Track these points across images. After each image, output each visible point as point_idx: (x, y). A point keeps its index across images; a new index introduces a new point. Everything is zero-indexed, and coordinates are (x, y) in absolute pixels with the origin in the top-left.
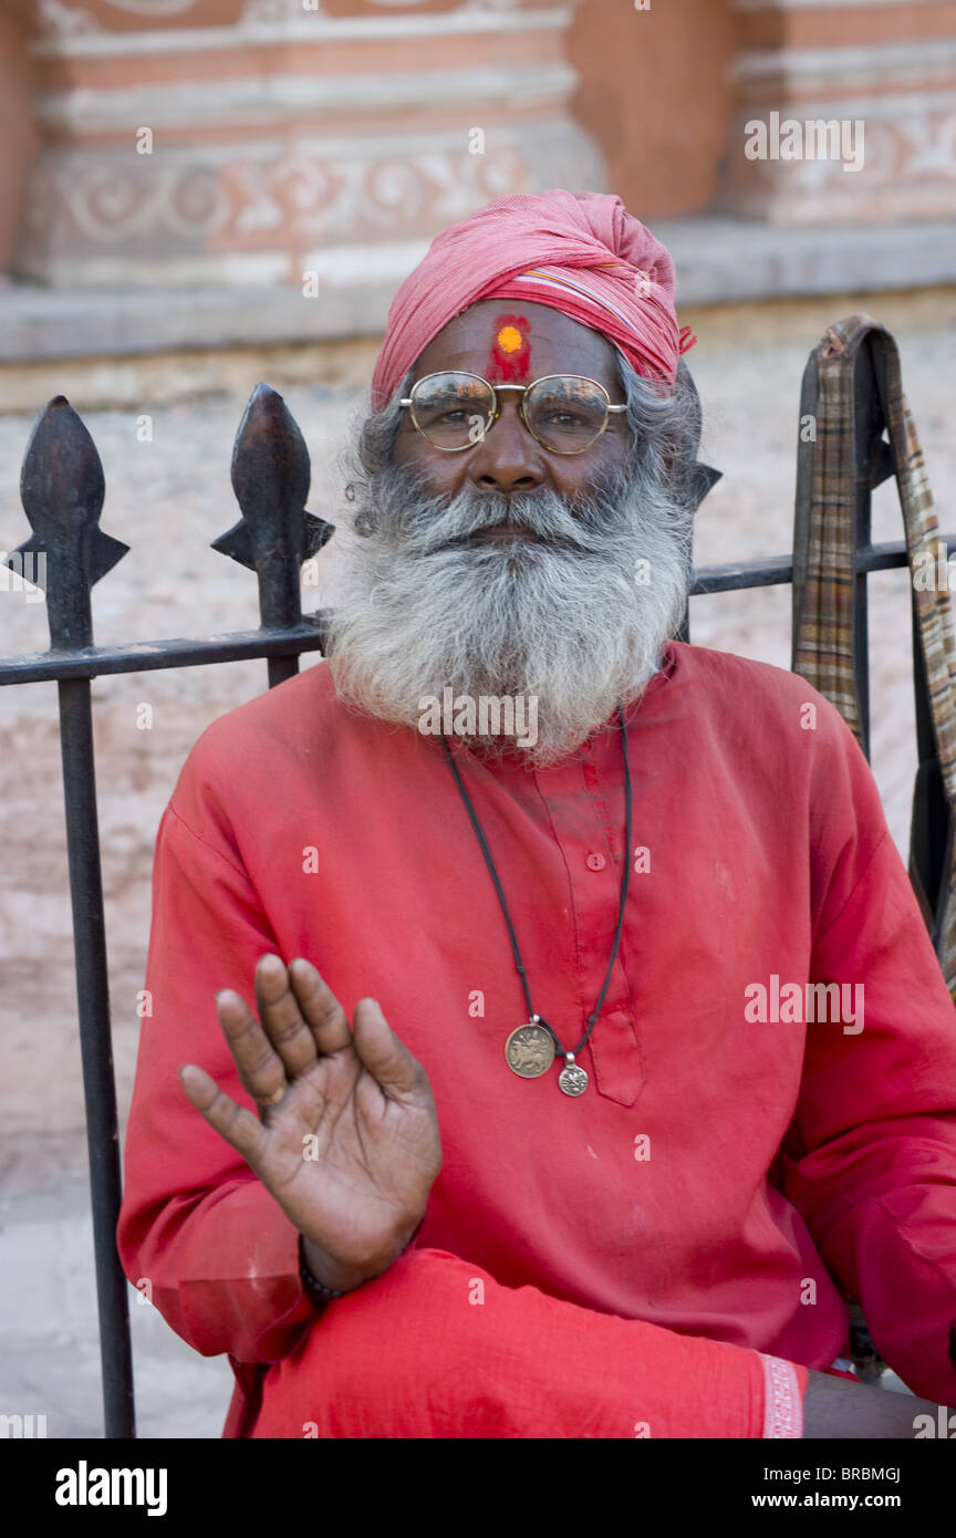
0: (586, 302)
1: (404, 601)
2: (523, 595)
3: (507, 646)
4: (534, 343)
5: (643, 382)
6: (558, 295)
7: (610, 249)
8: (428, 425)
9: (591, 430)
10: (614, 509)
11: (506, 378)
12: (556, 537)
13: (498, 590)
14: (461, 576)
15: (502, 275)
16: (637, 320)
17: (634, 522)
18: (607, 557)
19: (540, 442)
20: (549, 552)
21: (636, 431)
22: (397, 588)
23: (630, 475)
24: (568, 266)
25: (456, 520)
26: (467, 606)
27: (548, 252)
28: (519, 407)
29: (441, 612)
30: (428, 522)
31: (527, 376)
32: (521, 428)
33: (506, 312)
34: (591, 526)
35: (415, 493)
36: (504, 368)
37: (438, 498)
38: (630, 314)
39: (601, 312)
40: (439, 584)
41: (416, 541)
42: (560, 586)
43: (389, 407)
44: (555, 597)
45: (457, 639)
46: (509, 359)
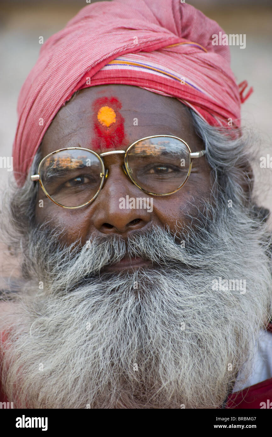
0: (160, 77)
1: (58, 328)
2: (148, 311)
3: (142, 353)
4: (124, 115)
5: (215, 130)
6: (138, 76)
7: (174, 32)
8: (55, 192)
9: (180, 174)
10: (208, 231)
11: (108, 146)
12: (167, 261)
13: (128, 310)
14: (98, 304)
15: (93, 68)
16: (204, 84)
17: (226, 240)
18: (209, 270)
19: (143, 190)
20: (163, 274)
21: (215, 169)
22: (51, 320)
23: (217, 203)
24: (142, 51)
25: (87, 261)
26: (105, 327)
27: (125, 44)
28: (123, 167)
29: (85, 335)
30: (67, 266)
31: (124, 141)
32: (127, 182)
33: (101, 96)
34: (192, 249)
35: (54, 244)
36: (106, 138)
37: (72, 246)
38: (197, 81)
39: (173, 82)
40: (82, 313)
41: (60, 281)
42: (176, 298)
43: (26, 183)
44: (173, 309)
45: (101, 354)
46: (108, 131)
